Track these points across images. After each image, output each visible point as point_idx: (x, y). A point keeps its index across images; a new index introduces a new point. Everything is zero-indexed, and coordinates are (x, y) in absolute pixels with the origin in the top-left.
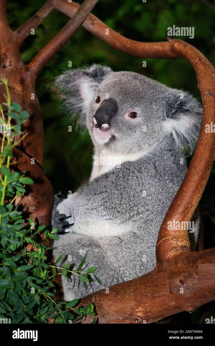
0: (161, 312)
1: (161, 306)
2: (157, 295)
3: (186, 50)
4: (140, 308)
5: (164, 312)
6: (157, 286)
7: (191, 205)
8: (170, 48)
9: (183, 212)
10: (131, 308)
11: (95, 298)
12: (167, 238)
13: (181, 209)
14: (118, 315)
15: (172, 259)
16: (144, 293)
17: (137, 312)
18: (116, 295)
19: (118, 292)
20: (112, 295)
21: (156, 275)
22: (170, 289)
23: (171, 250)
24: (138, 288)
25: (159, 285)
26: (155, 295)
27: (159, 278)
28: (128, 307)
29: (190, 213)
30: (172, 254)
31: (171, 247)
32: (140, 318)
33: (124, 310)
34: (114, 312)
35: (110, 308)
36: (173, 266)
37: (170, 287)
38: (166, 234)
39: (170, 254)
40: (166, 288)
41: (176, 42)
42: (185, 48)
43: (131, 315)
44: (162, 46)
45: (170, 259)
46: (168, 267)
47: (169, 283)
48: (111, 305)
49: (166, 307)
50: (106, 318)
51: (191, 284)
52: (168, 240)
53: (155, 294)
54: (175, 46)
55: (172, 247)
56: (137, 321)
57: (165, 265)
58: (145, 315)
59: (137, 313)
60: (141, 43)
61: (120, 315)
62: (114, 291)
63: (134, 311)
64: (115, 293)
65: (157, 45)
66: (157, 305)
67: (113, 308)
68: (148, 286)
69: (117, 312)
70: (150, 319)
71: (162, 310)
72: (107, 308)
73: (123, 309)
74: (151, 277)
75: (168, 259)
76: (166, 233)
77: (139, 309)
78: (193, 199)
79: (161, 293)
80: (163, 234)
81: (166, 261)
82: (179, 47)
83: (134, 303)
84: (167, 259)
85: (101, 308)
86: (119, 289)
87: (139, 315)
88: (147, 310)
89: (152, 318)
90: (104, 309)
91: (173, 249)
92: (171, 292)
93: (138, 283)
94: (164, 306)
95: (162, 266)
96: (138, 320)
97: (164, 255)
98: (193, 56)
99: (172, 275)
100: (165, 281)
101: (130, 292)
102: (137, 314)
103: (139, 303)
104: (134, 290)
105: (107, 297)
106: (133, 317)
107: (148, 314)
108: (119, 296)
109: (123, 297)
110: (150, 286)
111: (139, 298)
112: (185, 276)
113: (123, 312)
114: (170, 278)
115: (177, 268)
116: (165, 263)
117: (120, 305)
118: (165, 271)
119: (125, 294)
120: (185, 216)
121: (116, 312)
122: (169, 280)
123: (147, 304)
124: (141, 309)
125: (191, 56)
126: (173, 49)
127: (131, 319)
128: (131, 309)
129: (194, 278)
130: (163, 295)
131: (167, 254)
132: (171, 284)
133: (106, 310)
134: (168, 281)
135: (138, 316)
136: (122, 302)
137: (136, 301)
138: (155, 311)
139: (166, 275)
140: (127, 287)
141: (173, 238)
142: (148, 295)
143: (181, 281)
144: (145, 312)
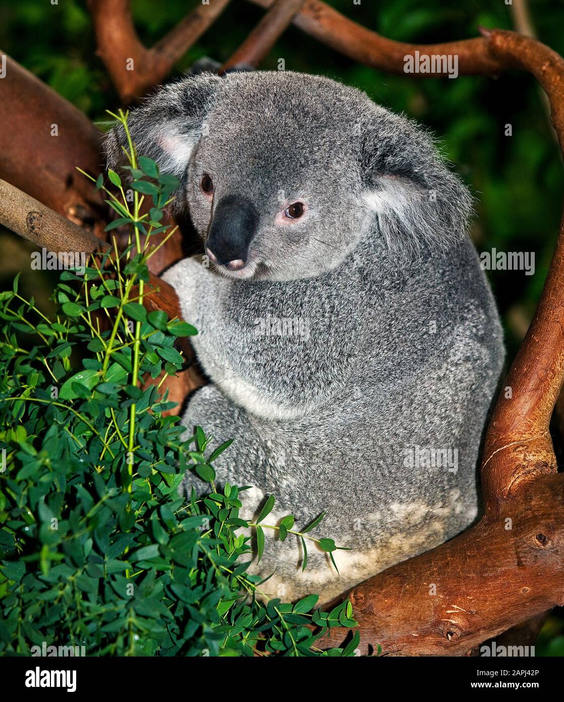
0: (501, 611)
1: (501, 599)
2: (491, 575)
4: (455, 606)
5: (509, 612)
6: (488, 554)
10: (435, 608)
11: (355, 594)
12: (505, 447)
13: (530, 383)
14: (409, 627)
15: (517, 491)
16: (461, 573)
17: (449, 616)
18: (402, 583)
19: (404, 576)
20: (392, 586)
21: (486, 531)
22: (519, 558)
23: (514, 473)
24: (448, 564)
25: (494, 552)
26: (486, 575)
27: (493, 537)
28: (429, 606)
29: (552, 390)
30: (517, 482)
31: (514, 467)
32: (457, 629)
33: (419, 614)
34: (400, 620)
35: (388, 614)
36: (522, 508)
37: (517, 553)
38: (501, 439)
39: (512, 481)
40: (510, 556)
43: (437, 623)
45: (514, 493)
46: (511, 510)
47: (515, 544)
48: (392, 606)
49: (513, 599)
50: (383, 637)
51: (561, 542)
52: (507, 451)
53: (487, 572)
55: (517, 466)
56: (450, 637)
57: (504, 506)
58: (468, 621)
59: (449, 618)
61: (412, 625)
62: (397, 575)
63: (442, 615)
64: (398, 579)
66: (493, 595)
67: (396, 612)
68: (469, 557)
69: (406, 620)
70: (479, 630)
71: (504, 608)
72: (382, 614)
73: (418, 611)
74: (476, 537)
75: (509, 493)
76: (501, 436)
77: (453, 609)
78: (556, 359)
79: (499, 570)
80: (495, 440)
81: (505, 497)
83: (442, 597)
84: (507, 493)
85: (371, 613)
86: (406, 570)
87: (454, 622)
88: (472, 610)
89: (484, 628)
90: (376, 616)
91: (518, 471)
92: (520, 564)
93: (446, 553)
94: (508, 599)
95: (498, 510)
96: (452, 635)
97: (500, 484)
99: (521, 526)
100: (506, 542)
101: (432, 574)
102: (451, 621)
103: (451, 595)
104: (440, 568)
105: (382, 589)
106: (441, 627)
107: (474, 619)
108: (408, 584)
109: (415, 586)
110: (473, 556)
111: (451, 585)
112: (548, 526)
113: (419, 620)
115: (531, 509)
116: (502, 503)
117: (411, 605)
119: (420, 579)
120: (541, 397)
121: (404, 621)
122: (515, 538)
123: (470, 596)
124: (457, 609)
127: (438, 633)
128: (435, 612)
130: (505, 573)
131: (506, 482)
132: (518, 547)
133: (380, 618)
134: (512, 540)
135: (453, 625)
136: (415, 596)
137: (445, 591)
138: (488, 611)
140: (423, 563)
141: (517, 447)
142: (472, 575)
143: (540, 537)
144: (467, 614)
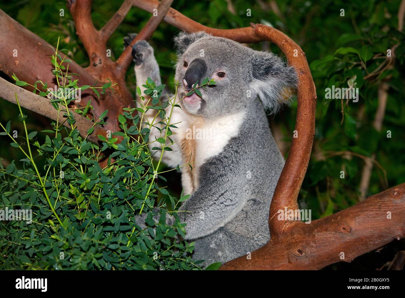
3: (270, 33)
6: (275, 258)
7: (299, 178)
8: (254, 33)
9: (293, 186)
13: (290, 183)
16: (262, 265)
19: (236, 267)
21: (273, 247)
22: (289, 259)
23: (285, 222)
24: (256, 262)
25: (277, 257)
27: (277, 250)
29: (299, 186)
30: (287, 227)
36: (289, 238)
37: (288, 257)
39: (285, 226)
40: (285, 258)
41: (259, 27)
42: (270, 32)
44: (245, 31)
45: (286, 232)
46: (285, 239)
47: (287, 253)
51: (309, 253)
54: (259, 30)
57: (281, 237)
60: (224, 31)
64: (233, 268)
65: (240, 31)
68: (266, 258)
74: (268, 250)
75: (284, 231)
76: (278, 207)
78: (300, 172)
79: (280, 264)
80: (275, 208)
81: (282, 233)
82: (263, 31)
84: (282, 231)
86: (236, 264)
92: (289, 262)
93: (255, 257)
95: (278, 238)
97: (279, 228)
98: (279, 38)
99: (290, 246)
100: (283, 253)
101: (249, 266)
104: (252, 263)
110: (268, 258)
112: (302, 246)
114: (287, 249)
115: (294, 239)
116: (281, 236)
118: (282, 243)
119: (244, 268)
120: (294, 189)
125: (277, 39)
126: (257, 34)
129: (312, 247)
131: (282, 227)
132: (289, 255)
134: (286, 252)
139: (283, 246)
140: (244, 261)
143: (299, 251)
